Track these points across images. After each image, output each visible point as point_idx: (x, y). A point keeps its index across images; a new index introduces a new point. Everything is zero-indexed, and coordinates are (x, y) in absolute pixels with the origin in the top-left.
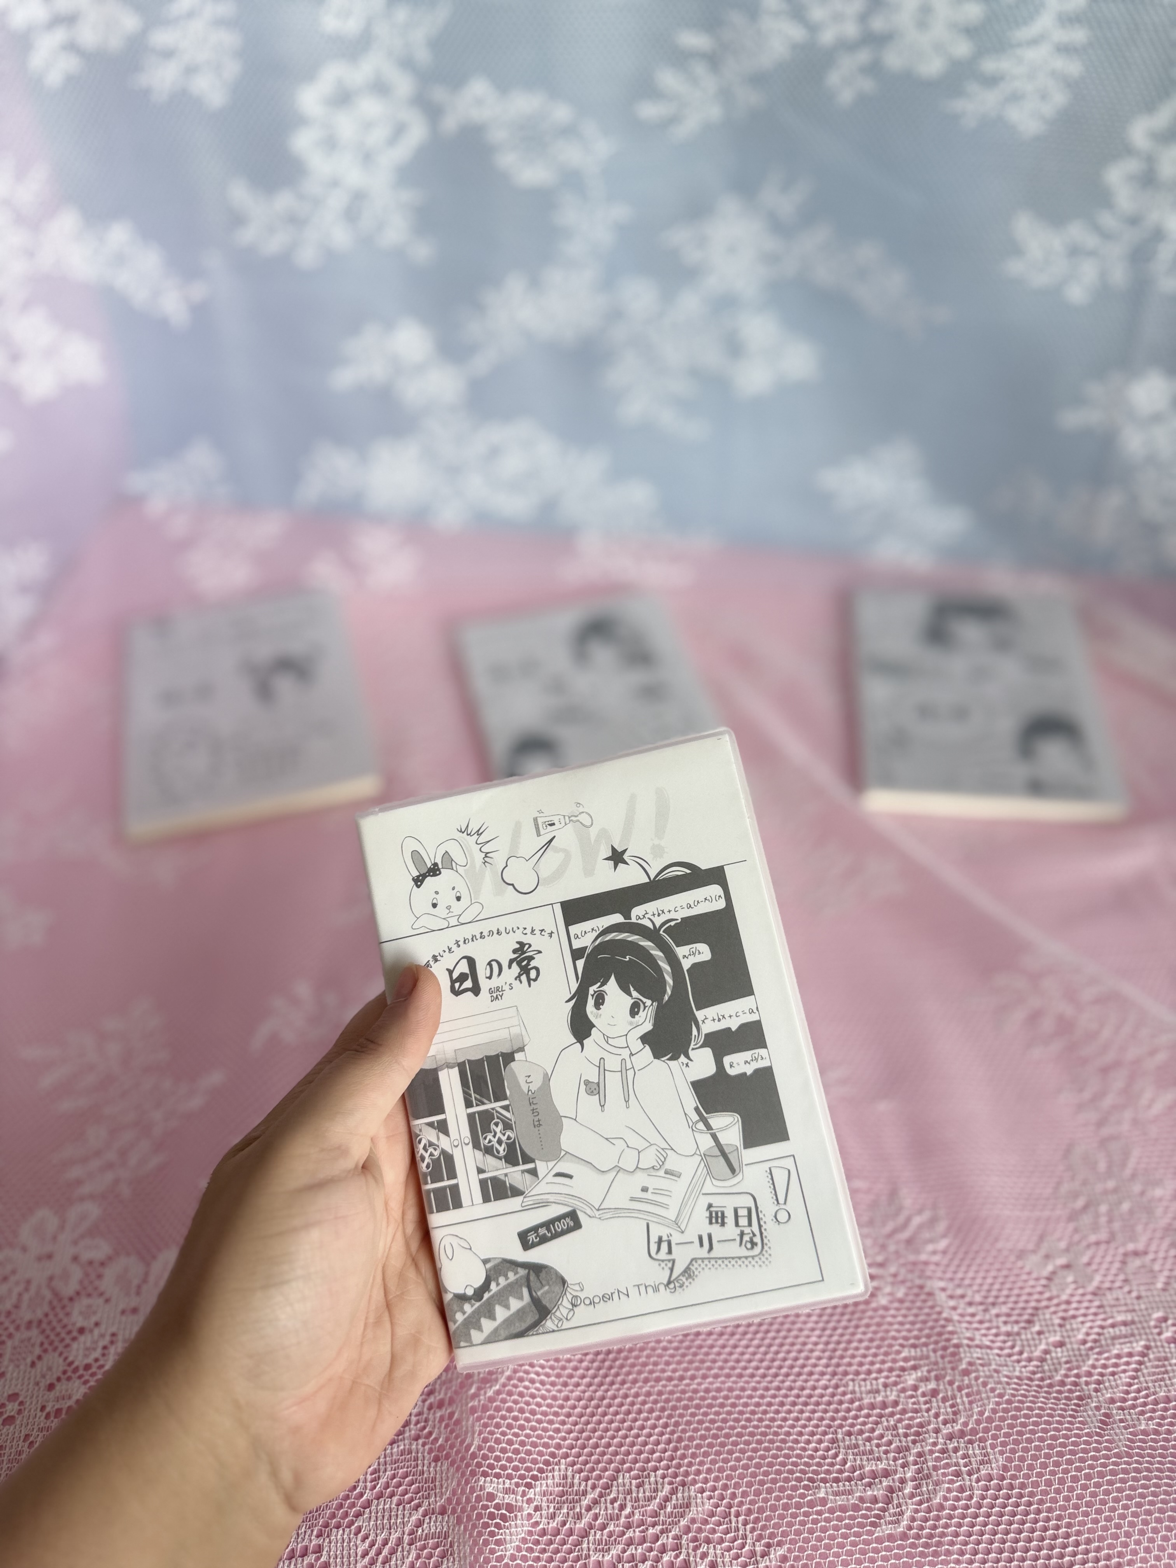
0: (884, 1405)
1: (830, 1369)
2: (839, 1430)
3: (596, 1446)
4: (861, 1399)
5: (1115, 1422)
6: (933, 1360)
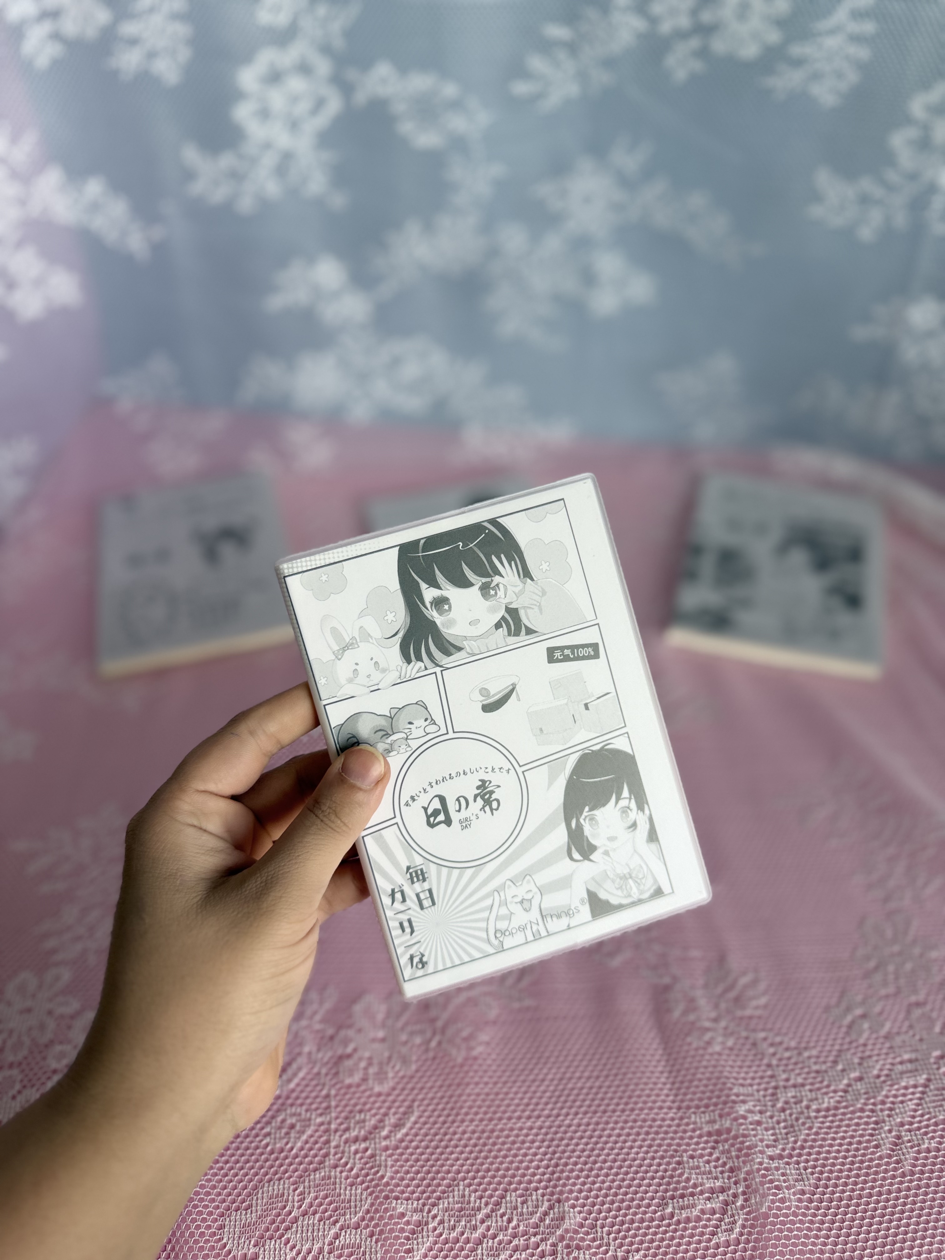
0: (719, 1133)
1: (676, 1104)
2: (684, 1154)
3: (488, 1170)
4: (701, 1129)
5: (903, 1143)
6: (756, 1097)
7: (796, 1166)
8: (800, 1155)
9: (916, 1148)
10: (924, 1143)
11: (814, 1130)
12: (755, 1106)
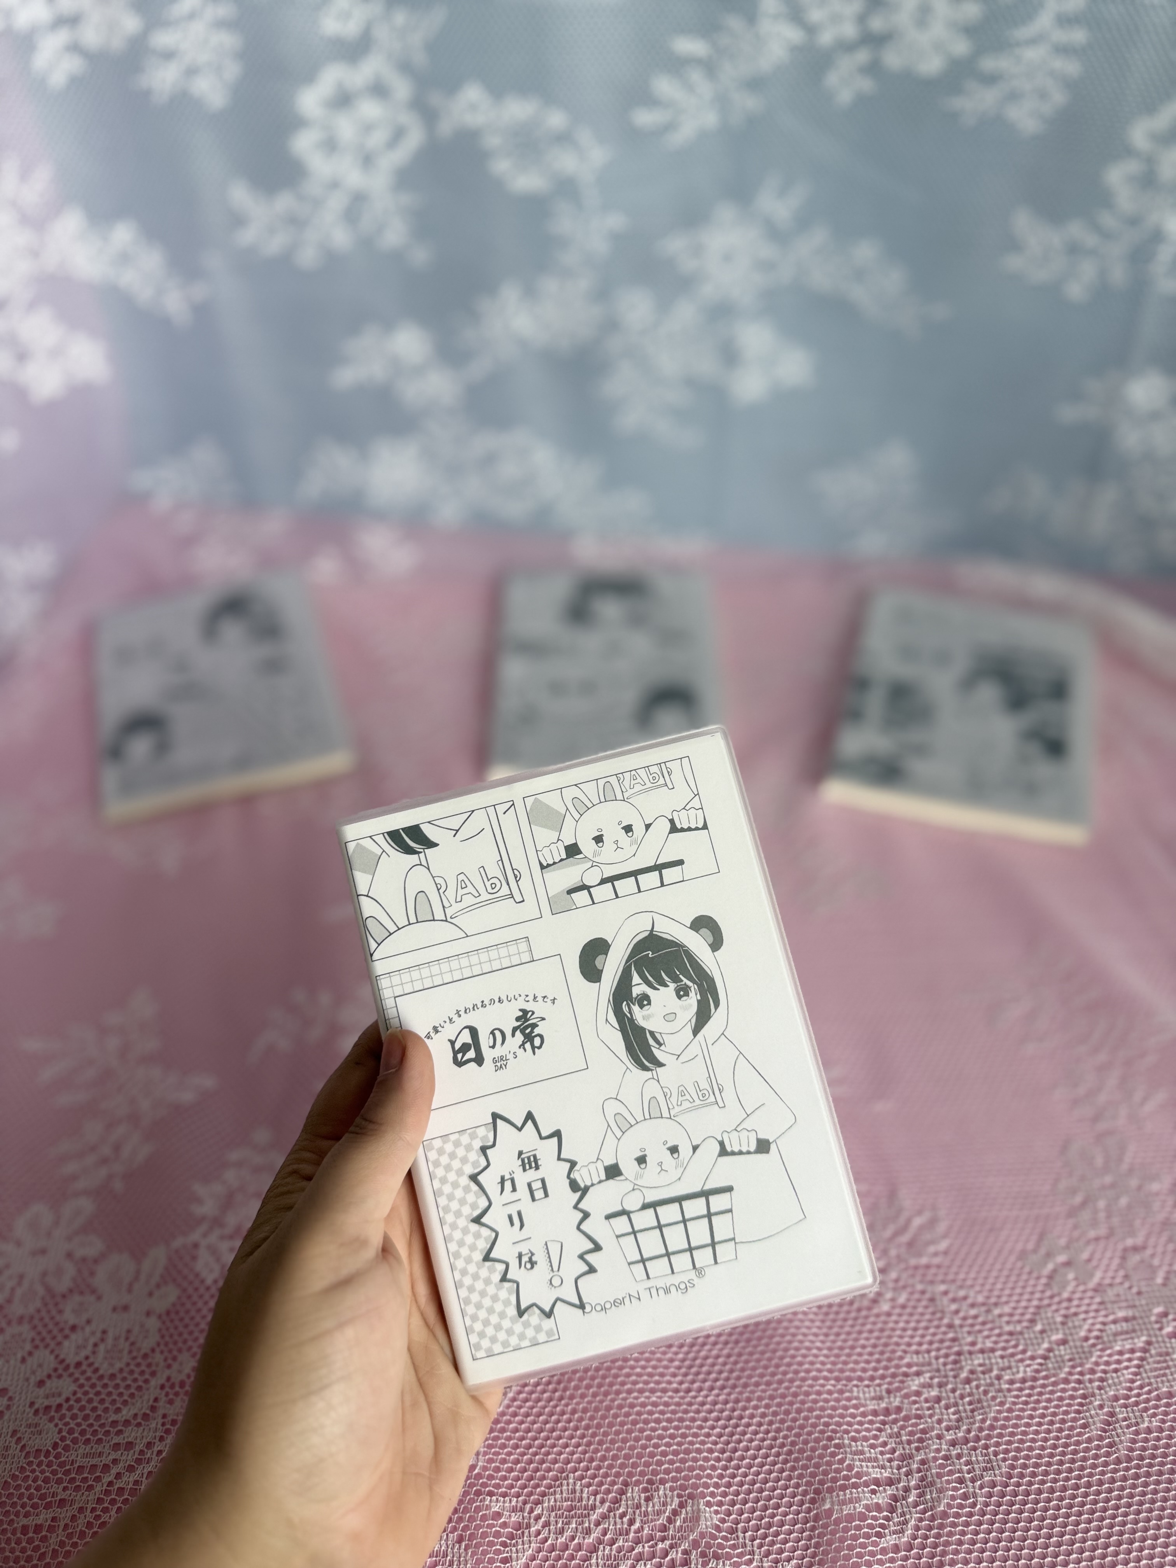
0: (887, 1412)
1: (834, 1375)
2: (845, 1436)
3: (604, 1459)
4: (865, 1405)
5: (1117, 1421)
6: (935, 1366)
7: (984, 1451)
8: (989, 1437)
9: (1134, 1428)
10: (1143, 1421)
11: (1007, 1406)
12: (931, 1378)
